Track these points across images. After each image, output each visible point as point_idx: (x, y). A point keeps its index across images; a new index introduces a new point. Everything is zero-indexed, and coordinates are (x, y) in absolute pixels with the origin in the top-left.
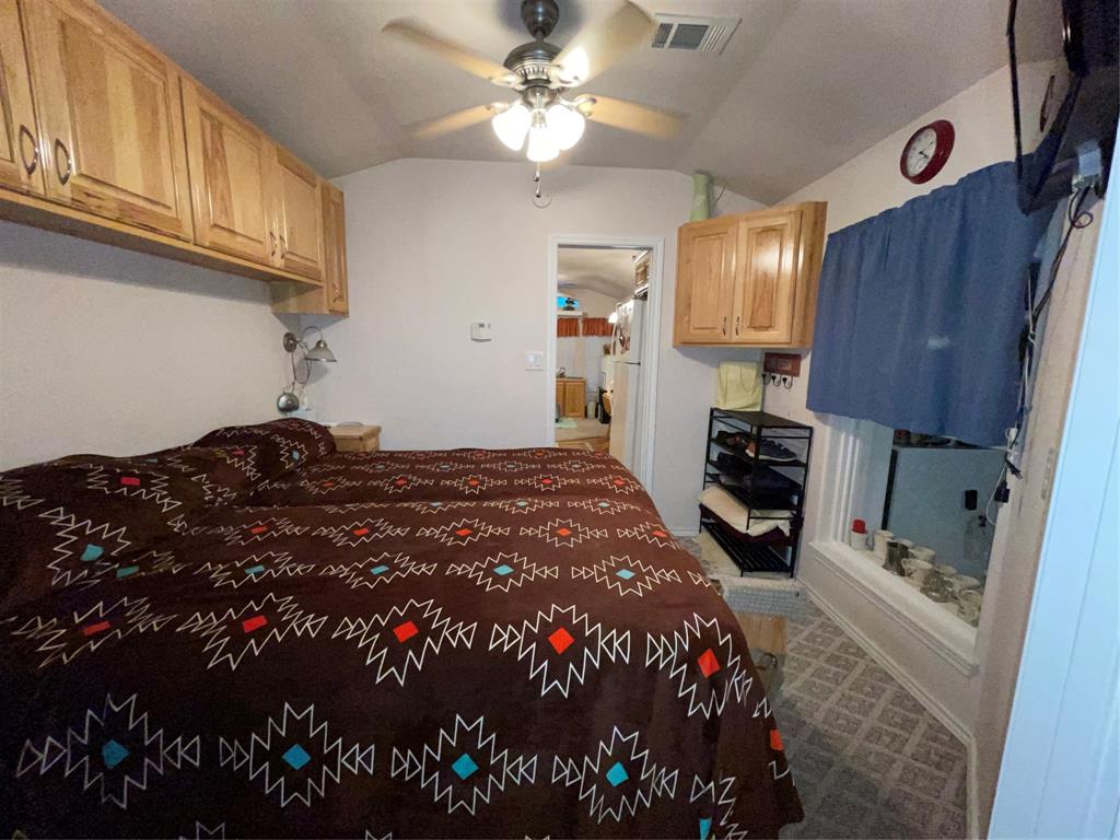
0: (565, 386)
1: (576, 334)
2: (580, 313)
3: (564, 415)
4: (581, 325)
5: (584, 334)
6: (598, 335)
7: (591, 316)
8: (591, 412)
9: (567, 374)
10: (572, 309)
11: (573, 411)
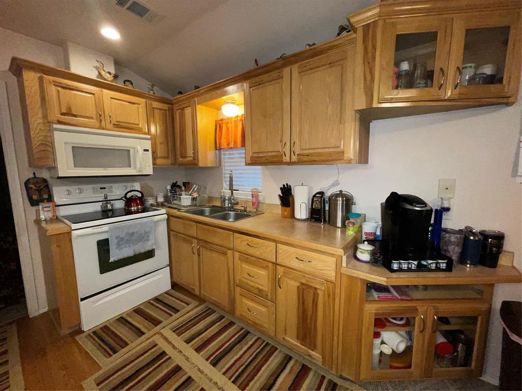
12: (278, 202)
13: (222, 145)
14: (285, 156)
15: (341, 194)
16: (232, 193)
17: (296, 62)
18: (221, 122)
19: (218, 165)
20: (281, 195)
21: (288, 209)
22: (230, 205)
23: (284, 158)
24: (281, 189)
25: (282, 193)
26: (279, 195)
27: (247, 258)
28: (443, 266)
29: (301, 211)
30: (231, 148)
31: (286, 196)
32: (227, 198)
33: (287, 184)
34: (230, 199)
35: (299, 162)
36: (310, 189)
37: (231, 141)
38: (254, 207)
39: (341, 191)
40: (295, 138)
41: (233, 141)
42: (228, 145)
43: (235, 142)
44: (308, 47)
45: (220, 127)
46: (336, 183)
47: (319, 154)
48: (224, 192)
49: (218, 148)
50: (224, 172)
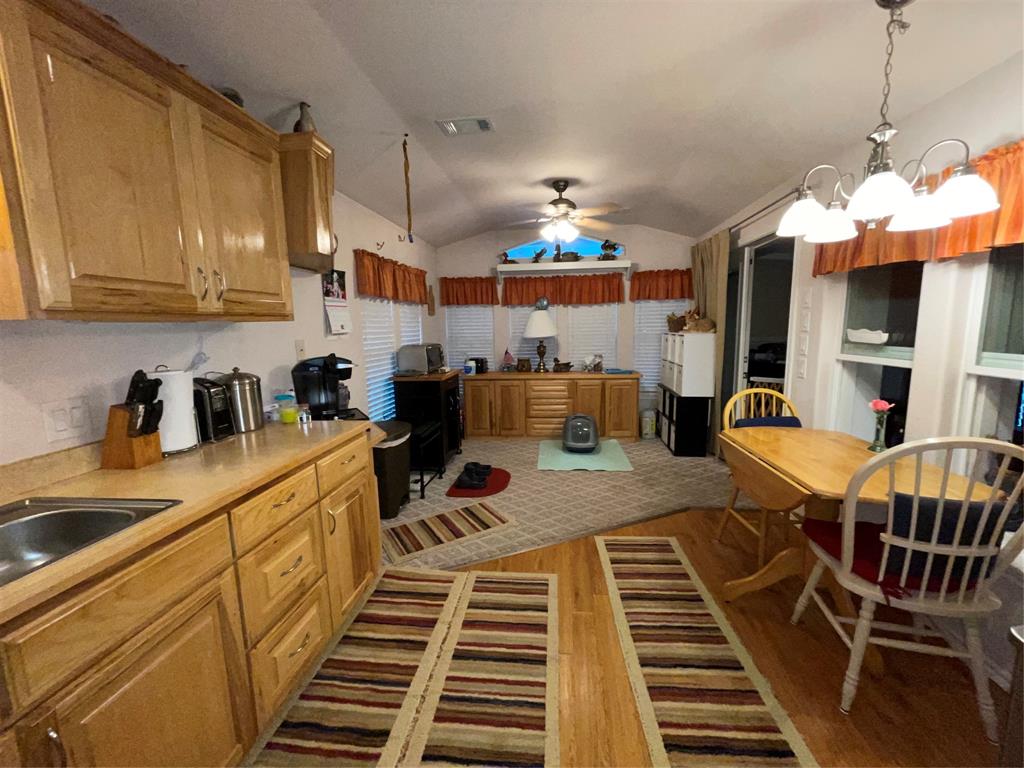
0: (603, 385)
1: (620, 299)
2: (626, 263)
3: (603, 435)
4: (627, 284)
5: (632, 299)
6: (657, 298)
7: (644, 267)
8: (649, 428)
9: (606, 365)
10: (613, 258)
11: (618, 427)
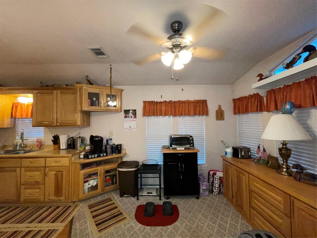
12: (52, 143)
13: (17, 116)
14: (54, 123)
15: (80, 137)
16: (23, 141)
17: (59, 90)
18: (17, 104)
19: (13, 126)
20: (53, 139)
21: (57, 146)
22: (20, 148)
23: (53, 124)
24: (53, 137)
25: (54, 139)
26: (52, 140)
27: (29, 169)
28: (105, 155)
29: (63, 145)
30: (24, 118)
31: (56, 140)
32: (18, 145)
33: (56, 135)
34: (20, 145)
35: (60, 126)
36: (68, 136)
37: (24, 114)
38: (38, 147)
39: (80, 136)
40: (59, 116)
41: (25, 114)
42: (22, 116)
43: (27, 115)
44: (65, 86)
45: (16, 107)
46: (79, 133)
47: (68, 123)
48: (16, 142)
49: (13, 117)
50: (17, 130)
